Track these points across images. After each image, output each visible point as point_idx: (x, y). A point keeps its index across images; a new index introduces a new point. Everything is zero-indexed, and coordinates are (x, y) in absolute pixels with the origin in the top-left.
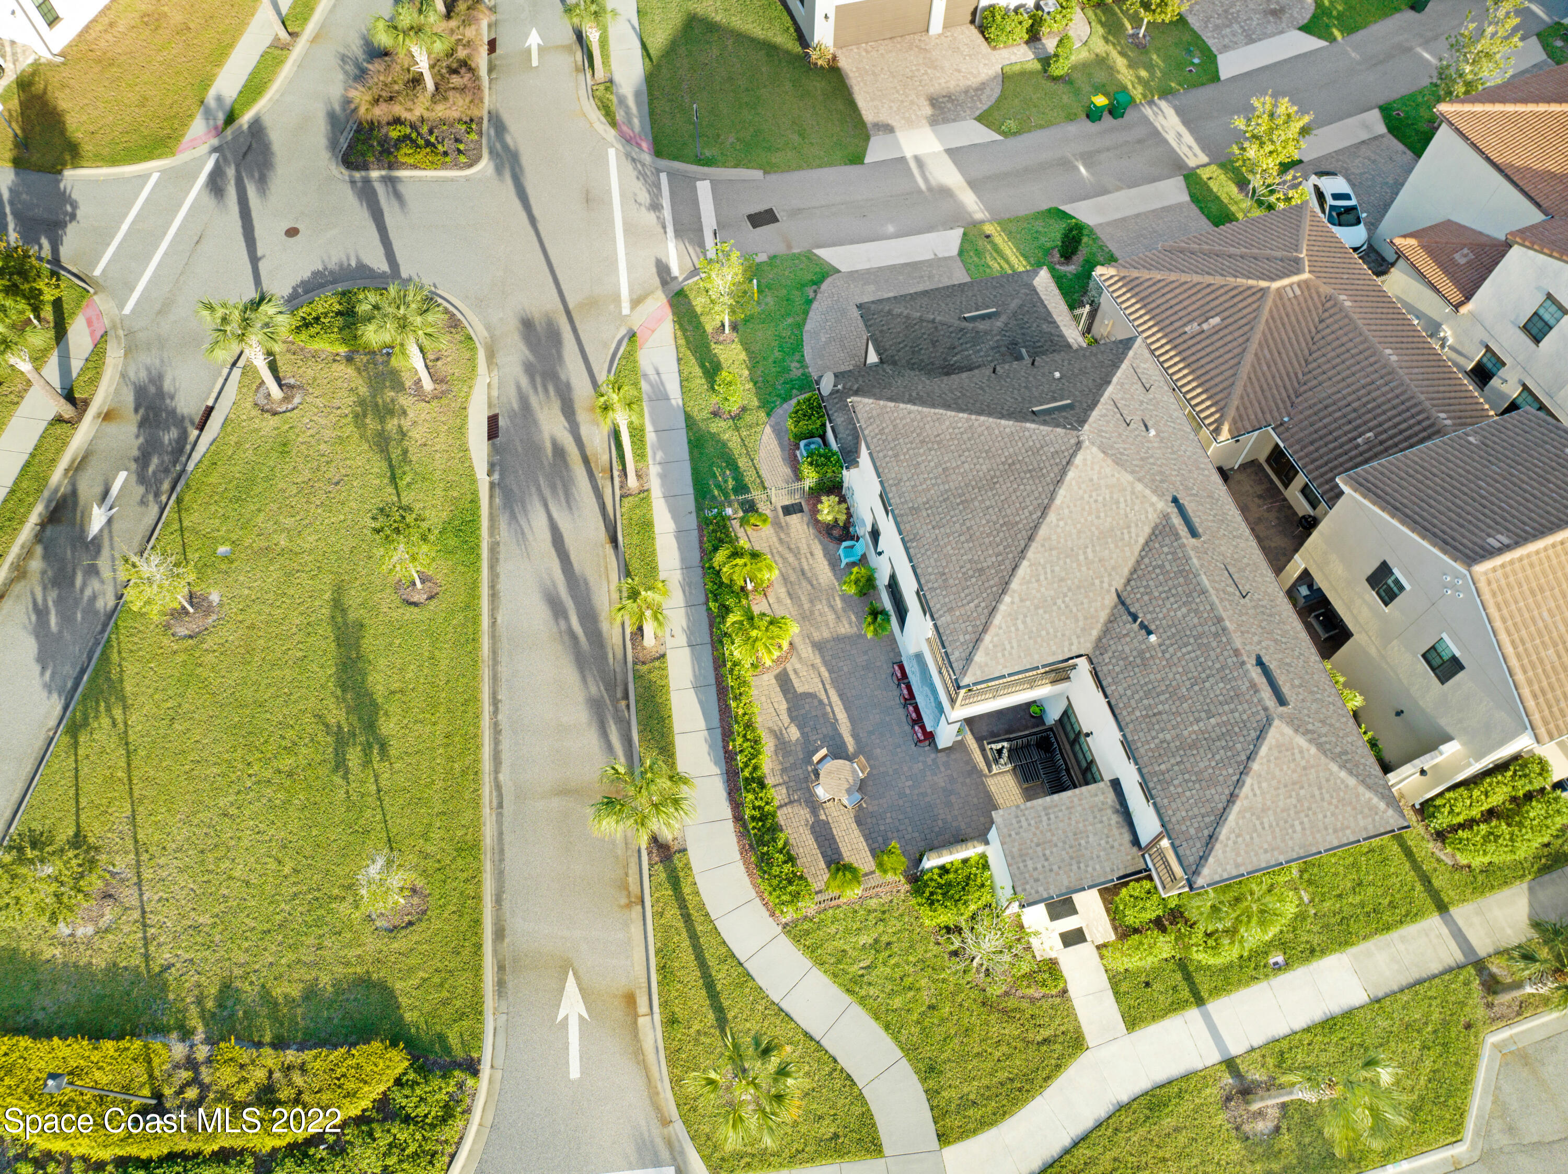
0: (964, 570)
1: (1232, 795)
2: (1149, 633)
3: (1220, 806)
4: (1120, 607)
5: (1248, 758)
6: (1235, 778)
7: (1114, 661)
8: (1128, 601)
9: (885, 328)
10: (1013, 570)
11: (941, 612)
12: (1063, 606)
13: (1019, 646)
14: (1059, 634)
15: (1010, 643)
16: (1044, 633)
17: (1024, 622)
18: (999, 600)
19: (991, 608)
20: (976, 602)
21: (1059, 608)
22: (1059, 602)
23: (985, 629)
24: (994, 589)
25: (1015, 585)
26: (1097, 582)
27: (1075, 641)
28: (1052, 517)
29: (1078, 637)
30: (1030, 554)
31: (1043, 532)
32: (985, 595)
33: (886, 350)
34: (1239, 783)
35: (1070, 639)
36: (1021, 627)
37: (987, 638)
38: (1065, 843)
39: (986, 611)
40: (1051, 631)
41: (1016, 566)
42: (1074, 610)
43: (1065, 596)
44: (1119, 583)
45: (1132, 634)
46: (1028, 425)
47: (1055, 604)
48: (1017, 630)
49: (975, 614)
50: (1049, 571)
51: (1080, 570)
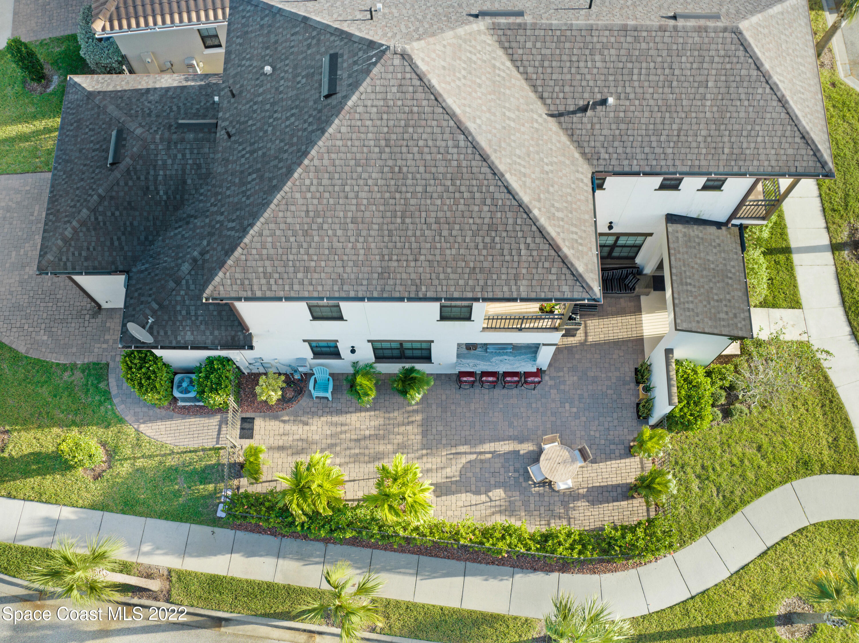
0: (481, 246)
1: (780, 101)
2: (604, 102)
3: (783, 115)
4: (562, 119)
5: (758, 69)
6: (768, 90)
7: (611, 150)
8: (562, 108)
9: (84, 254)
10: (509, 192)
11: (514, 288)
12: (550, 167)
13: (576, 226)
14: (573, 186)
15: (572, 233)
16: (569, 198)
17: (558, 210)
18: (534, 221)
19: (537, 234)
20: (522, 246)
21: (552, 172)
22: (547, 168)
23: (555, 248)
24: (519, 221)
25: (526, 199)
26: (536, 125)
27: (581, 176)
28: (471, 126)
29: (578, 171)
30: (502, 167)
31: (483, 141)
32: (520, 234)
33: (113, 263)
34: (773, 89)
35: (578, 179)
36: (560, 215)
37: (566, 250)
38: (710, 281)
39: (538, 240)
40: (569, 190)
41: (507, 188)
42: (555, 160)
43: (542, 160)
44: (542, 110)
45: (595, 120)
46: (350, 103)
47: (547, 173)
48: (563, 220)
49: (535, 253)
50: (518, 160)
51: (524, 133)
